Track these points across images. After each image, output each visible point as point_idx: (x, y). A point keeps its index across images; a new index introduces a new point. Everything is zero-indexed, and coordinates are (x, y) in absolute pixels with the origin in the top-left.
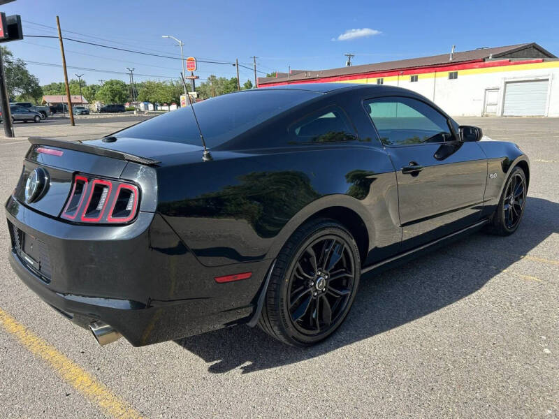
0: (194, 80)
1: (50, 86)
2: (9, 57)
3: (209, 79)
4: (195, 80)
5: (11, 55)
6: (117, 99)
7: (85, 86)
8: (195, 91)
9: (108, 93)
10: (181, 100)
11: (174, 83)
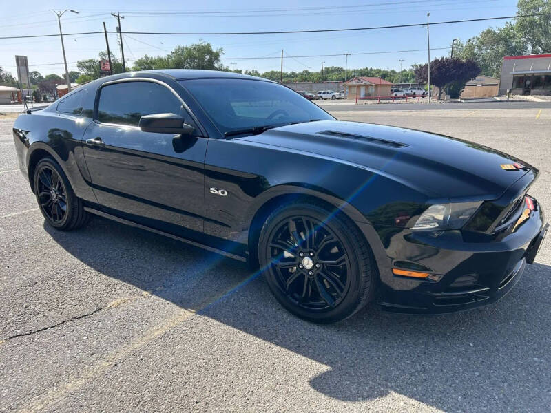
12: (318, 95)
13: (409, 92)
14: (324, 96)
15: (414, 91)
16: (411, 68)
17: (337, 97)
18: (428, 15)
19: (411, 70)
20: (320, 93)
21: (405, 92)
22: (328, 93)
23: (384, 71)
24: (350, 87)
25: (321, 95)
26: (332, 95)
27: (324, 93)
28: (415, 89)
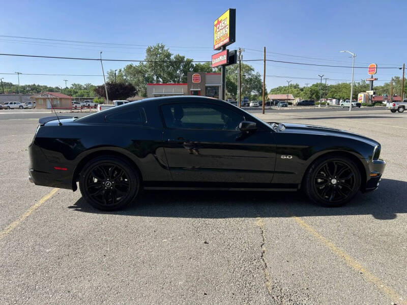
0: (372, 81)
1: (278, 88)
2: (253, 72)
3: (393, 80)
4: (374, 81)
5: (253, 70)
6: (314, 96)
7: (299, 88)
8: (372, 90)
9: (309, 92)
10: (359, 97)
11: (357, 85)
12: (6, 106)
13: (85, 104)
14: (11, 106)
15: (88, 103)
16: (72, 86)
17: (24, 107)
18: (101, 53)
19: (72, 88)
20: (7, 103)
21: (82, 104)
22: (15, 103)
23: (50, 87)
24: (37, 99)
25: (9, 105)
26: (19, 105)
27: (11, 103)
28: (89, 102)
